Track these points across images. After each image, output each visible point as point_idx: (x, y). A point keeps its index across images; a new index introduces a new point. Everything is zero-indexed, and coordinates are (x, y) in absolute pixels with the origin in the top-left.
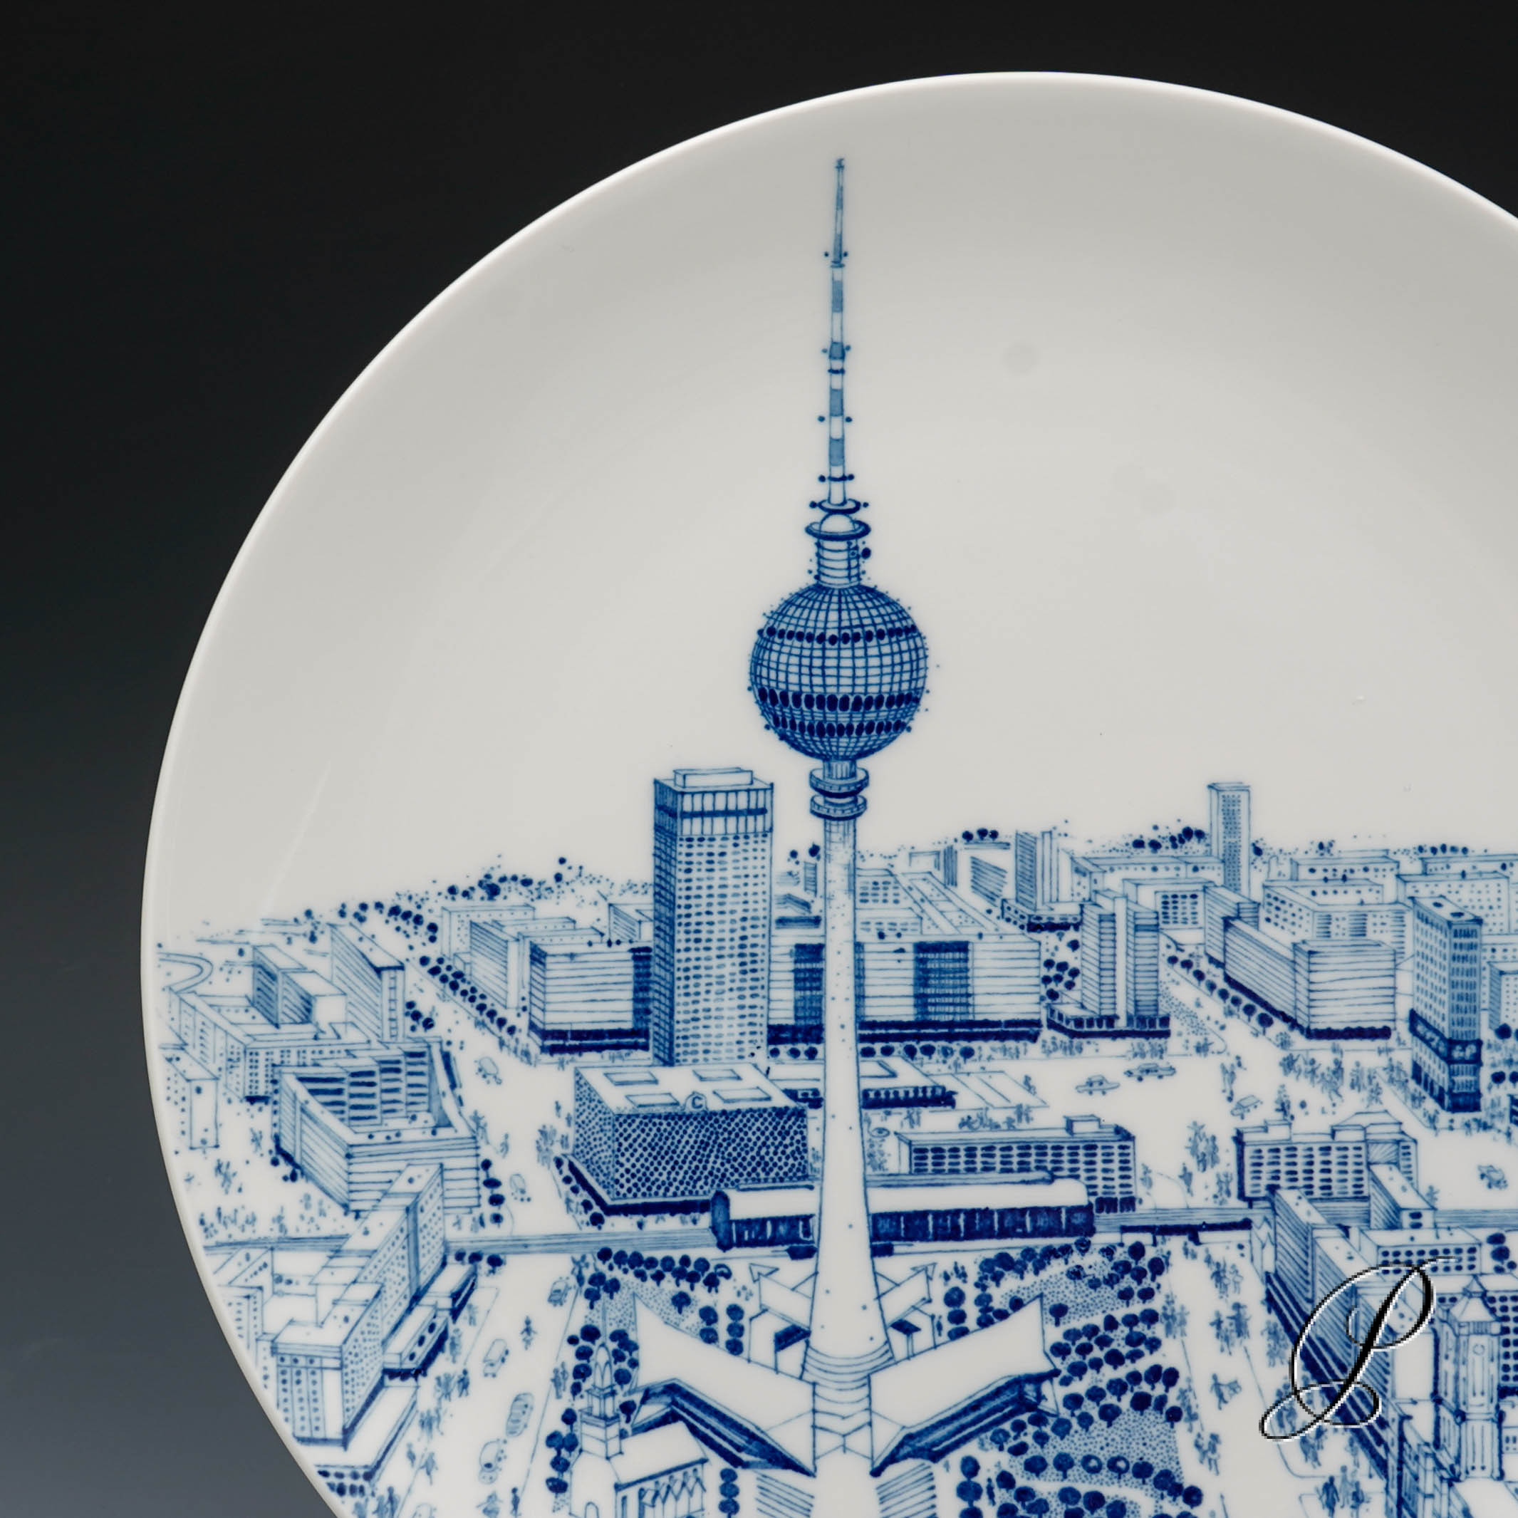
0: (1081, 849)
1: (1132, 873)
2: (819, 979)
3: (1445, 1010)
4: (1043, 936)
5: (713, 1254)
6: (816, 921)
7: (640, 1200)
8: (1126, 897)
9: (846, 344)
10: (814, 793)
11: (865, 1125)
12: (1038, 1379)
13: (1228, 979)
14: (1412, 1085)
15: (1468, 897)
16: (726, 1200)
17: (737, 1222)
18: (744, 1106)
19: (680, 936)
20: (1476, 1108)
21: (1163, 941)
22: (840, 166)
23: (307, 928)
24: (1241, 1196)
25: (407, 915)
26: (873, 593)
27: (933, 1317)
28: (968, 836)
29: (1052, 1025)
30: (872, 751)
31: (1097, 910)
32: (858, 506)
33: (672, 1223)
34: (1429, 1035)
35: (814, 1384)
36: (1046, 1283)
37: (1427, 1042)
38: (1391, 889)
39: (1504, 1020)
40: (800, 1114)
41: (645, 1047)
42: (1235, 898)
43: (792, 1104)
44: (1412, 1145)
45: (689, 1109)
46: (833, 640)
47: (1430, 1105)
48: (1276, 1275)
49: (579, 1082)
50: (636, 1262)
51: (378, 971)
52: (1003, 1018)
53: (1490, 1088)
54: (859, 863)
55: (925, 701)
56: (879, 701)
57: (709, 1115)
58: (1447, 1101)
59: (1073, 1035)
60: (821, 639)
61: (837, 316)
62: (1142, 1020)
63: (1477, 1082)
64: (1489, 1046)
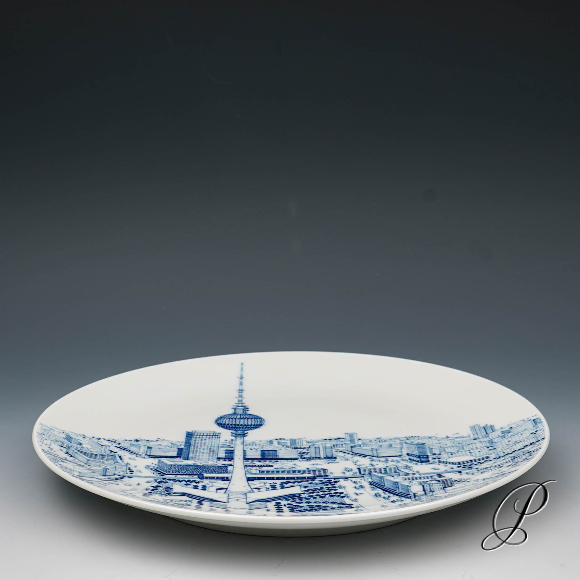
0: (309, 440)
1: (324, 442)
2: (233, 453)
3: (417, 453)
4: (299, 449)
5: (198, 480)
6: (232, 447)
7: (176, 473)
8: (323, 445)
9: (243, 389)
10: (232, 434)
11: (246, 469)
12: (300, 494)
13: (352, 452)
14: (409, 461)
15: (421, 441)
16: (203, 475)
17: (205, 477)
18: (209, 465)
19: (192, 448)
20: (429, 462)
21: (333, 450)
22: (242, 364)
23: (83, 436)
24: (360, 473)
25: (112, 441)
26: (250, 415)
27: (266, 488)
28: (276, 439)
29: (301, 458)
30: (249, 430)
31: (314, 447)
32: (245, 406)
33: (185, 476)
34: (413, 455)
35: (228, 494)
36: (302, 484)
37: (413, 456)
38: (398, 441)
39: (434, 453)
40: (227, 467)
41: (180, 458)
42: (354, 444)
43: (224, 465)
44: (411, 467)
45: (193, 465)
46: (238, 419)
47: (415, 463)
48: (372, 481)
49: (159, 461)
50: (174, 480)
51: (102, 446)
52: (287, 458)
53: (432, 460)
54: (245, 441)
55: (263, 425)
56: (251, 425)
57: (197, 466)
58: (420, 462)
59: (308, 459)
60: (235, 419)
61: (241, 386)
62: (328, 457)
63: (428, 459)
64: (431, 456)
